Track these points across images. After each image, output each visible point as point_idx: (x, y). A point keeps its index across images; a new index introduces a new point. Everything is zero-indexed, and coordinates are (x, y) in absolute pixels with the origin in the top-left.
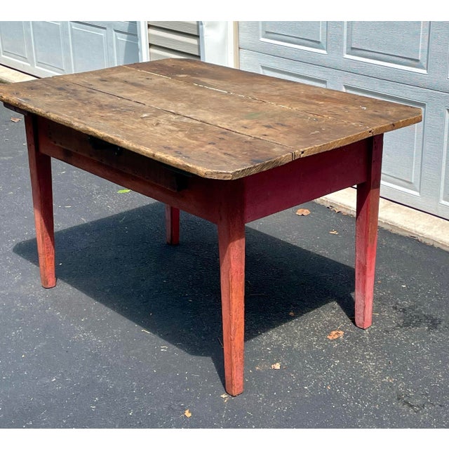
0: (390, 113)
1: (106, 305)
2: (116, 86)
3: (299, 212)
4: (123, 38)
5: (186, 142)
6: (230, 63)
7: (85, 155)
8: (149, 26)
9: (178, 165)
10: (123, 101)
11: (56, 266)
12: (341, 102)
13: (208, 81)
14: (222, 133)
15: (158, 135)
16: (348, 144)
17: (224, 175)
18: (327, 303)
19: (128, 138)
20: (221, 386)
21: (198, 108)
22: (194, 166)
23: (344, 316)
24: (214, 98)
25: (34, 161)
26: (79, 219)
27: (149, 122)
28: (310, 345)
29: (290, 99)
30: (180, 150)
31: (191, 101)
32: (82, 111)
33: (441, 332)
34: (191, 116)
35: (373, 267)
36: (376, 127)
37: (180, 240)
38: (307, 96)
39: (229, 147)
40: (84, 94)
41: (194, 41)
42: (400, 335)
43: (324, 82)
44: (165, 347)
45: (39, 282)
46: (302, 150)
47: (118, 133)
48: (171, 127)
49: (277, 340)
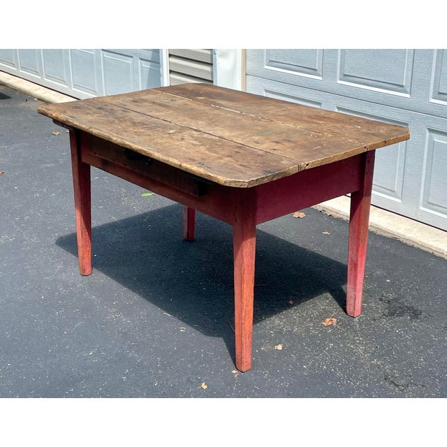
0: (381, 132)
1: (133, 291)
2: (146, 106)
3: (296, 214)
4: (147, 65)
5: (207, 154)
6: (238, 87)
7: (120, 164)
8: (170, 55)
9: (201, 174)
10: (153, 119)
11: (92, 257)
12: (338, 121)
13: (223, 102)
14: (238, 147)
15: (183, 149)
16: (346, 158)
17: (241, 183)
18: (321, 294)
19: (158, 151)
20: (232, 363)
21: (217, 126)
22: (215, 176)
23: (336, 305)
24: (229, 117)
25: (76, 169)
26: (110, 218)
27: (175, 137)
28: (307, 330)
29: (294, 119)
30: (202, 161)
31: (210, 120)
32: (120, 127)
33: (421, 321)
34: (211, 132)
35: (364, 264)
36: (370, 144)
37: (195, 237)
38: (310, 117)
39: (244, 159)
40: (119, 114)
41: (208, 68)
42: (385, 323)
43: (319, 104)
44: (183, 328)
45: (77, 270)
46: (307, 163)
47: (150, 146)
48: (194, 142)
49: (279, 325)
